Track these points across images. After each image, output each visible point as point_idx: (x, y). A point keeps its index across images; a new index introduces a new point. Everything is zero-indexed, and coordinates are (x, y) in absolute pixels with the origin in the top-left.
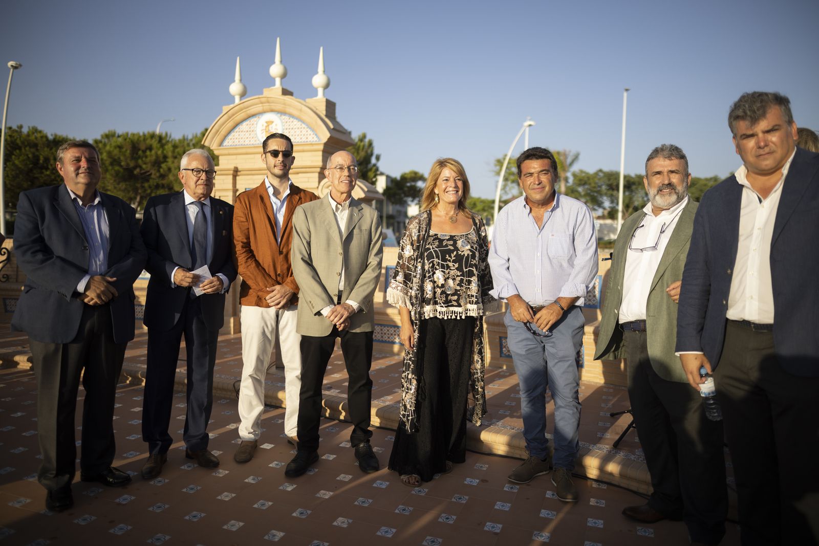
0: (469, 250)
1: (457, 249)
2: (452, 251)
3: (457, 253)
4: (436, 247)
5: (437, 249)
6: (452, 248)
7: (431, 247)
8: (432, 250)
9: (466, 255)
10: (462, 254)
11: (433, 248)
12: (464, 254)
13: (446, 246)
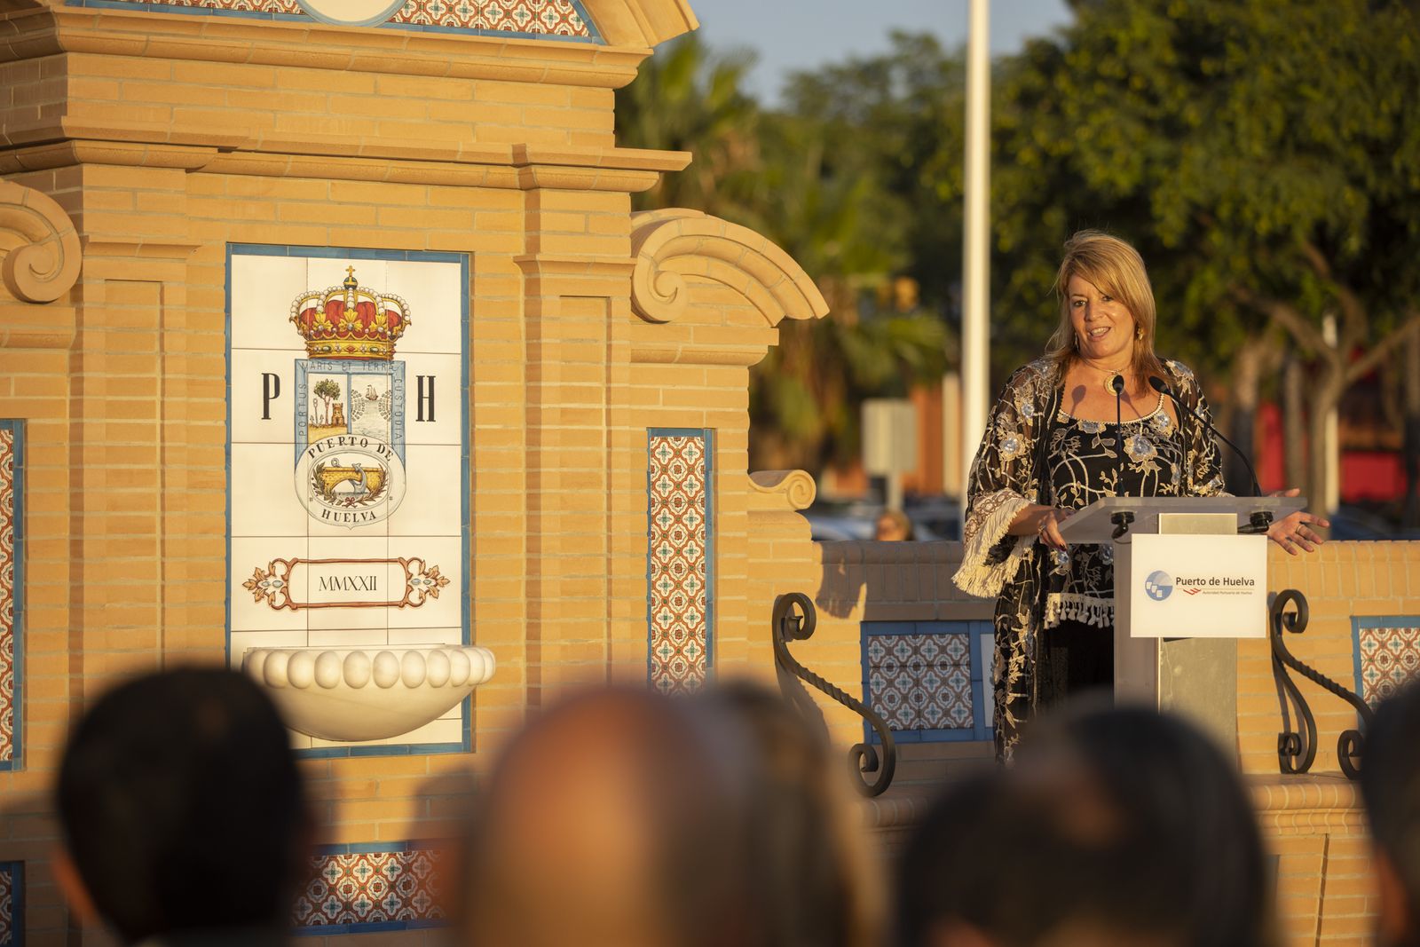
0: (1155, 459)
1: (1125, 458)
2: (1115, 464)
3: (1127, 468)
4: (1075, 453)
5: (1078, 459)
6: (1113, 455)
7: (1064, 454)
8: (1066, 461)
9: (1147, 474)
10: (1138, 470)
11: (1068, 456)
12: (1143, 472)
13: (1100, 449)
